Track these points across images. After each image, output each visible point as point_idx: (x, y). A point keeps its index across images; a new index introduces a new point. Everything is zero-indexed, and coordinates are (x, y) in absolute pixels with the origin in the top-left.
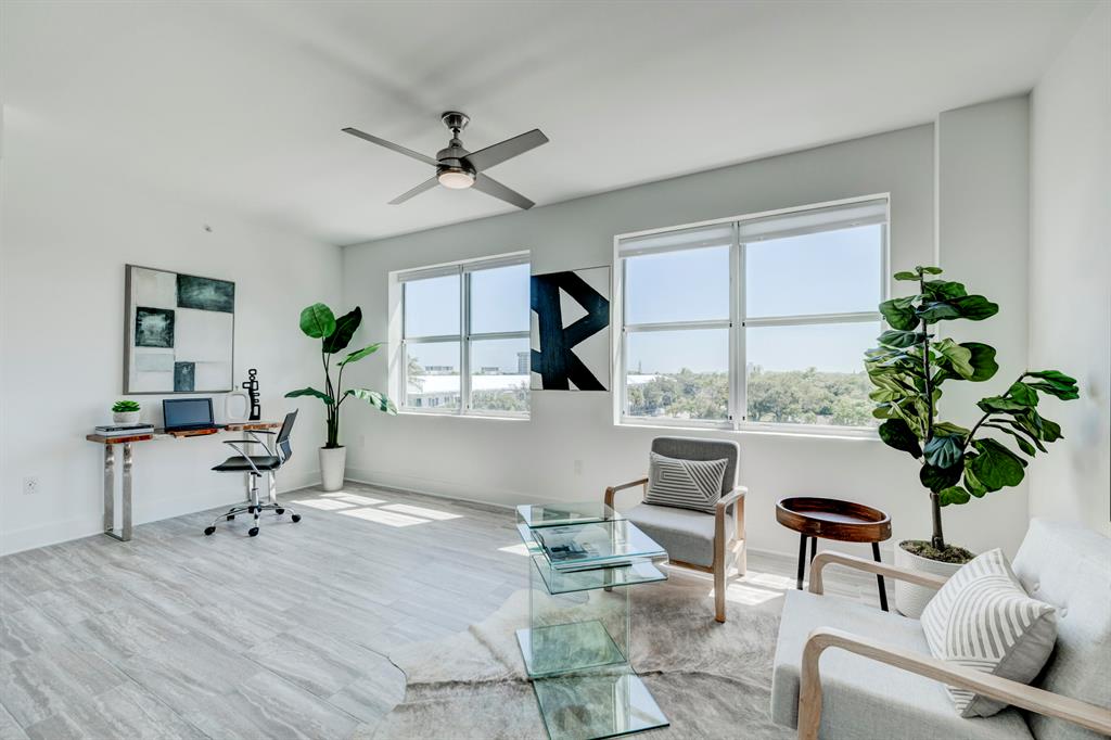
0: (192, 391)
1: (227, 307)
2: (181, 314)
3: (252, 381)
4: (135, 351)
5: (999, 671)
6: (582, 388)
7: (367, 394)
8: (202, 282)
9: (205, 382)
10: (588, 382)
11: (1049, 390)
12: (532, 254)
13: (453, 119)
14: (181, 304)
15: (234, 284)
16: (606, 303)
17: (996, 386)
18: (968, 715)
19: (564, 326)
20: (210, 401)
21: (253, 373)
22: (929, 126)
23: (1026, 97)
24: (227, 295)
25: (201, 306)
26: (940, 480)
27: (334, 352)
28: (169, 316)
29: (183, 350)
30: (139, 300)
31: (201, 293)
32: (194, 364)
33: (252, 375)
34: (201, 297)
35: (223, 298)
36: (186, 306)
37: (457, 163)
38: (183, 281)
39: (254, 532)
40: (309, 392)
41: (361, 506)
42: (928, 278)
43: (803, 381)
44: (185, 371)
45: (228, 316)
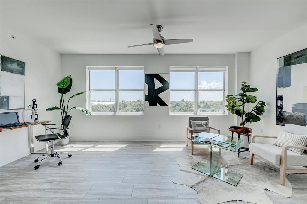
0: (8, 109)
1: (22, 73)
2: (3, 74)
3: (34, 104)
6: (161, 105)
7: (81, 109)
8: (12, 61)
10: (163, 104)
12: (144, 67)
13: (159, 27)
14: (3, 69)
15: (25, 63)
16: (168, 83)
19: (156, 89)
20: (17, 113)
21: (34, 101)
22: (234, 55)
23: (249, 53)
24: (22, 68)
25: (12, 71)
27: (65, 93)
31: (12, 65)
32: (9, 97)
33: (34, 102)
34: (12, 67)
35: (21, 69)
36: (5, 71)
38: (4, 59)
39: (60, 164)
40: (56, 108)
41: (87, 148)
44: (5, 100)
45: (22, 76)
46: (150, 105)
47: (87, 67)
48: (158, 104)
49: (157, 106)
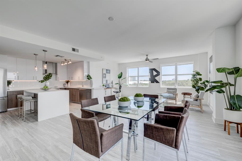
2: (107, 74)
4: (103, 78)
5: (196, 97)
6: (156, 83)
7: (125, 84)
9: (108, 82)
10: (157, 82)
11: (206, 82)
13: (147, 55)
14: (106, 73)
16: (159, 72)
17: (202, 82)
18: (194, 101)
19: (154, 75)
20: (109, 85)
21: (112, 81)
23: (207, 53)
24: (110, 71)
26: (197, 91)
27: (120, 78)
28: (105, 74)
29: (107, 78)
30: (104, 73)
32: (108, 80)
34: (108, 72)
37: (148, 60)
38: (107, 70)
40: (118, 84)
42: (196, 71)
43: (186, 82)
45: (110, 74)
46: (151, 82)
47: (127, 68)
48: (155, 82)
49: (154, 83)
